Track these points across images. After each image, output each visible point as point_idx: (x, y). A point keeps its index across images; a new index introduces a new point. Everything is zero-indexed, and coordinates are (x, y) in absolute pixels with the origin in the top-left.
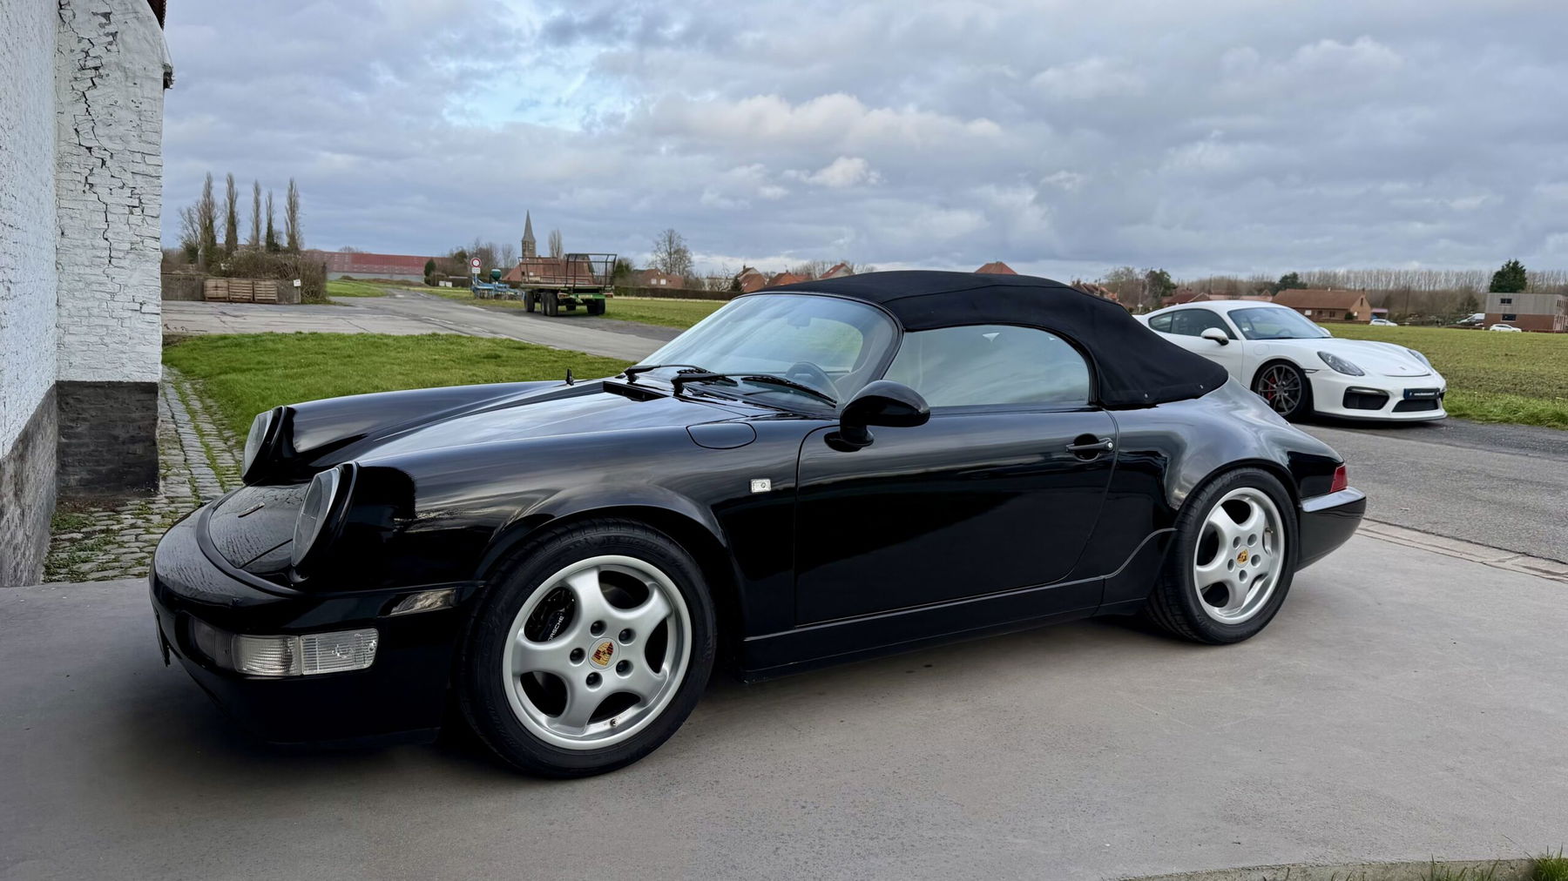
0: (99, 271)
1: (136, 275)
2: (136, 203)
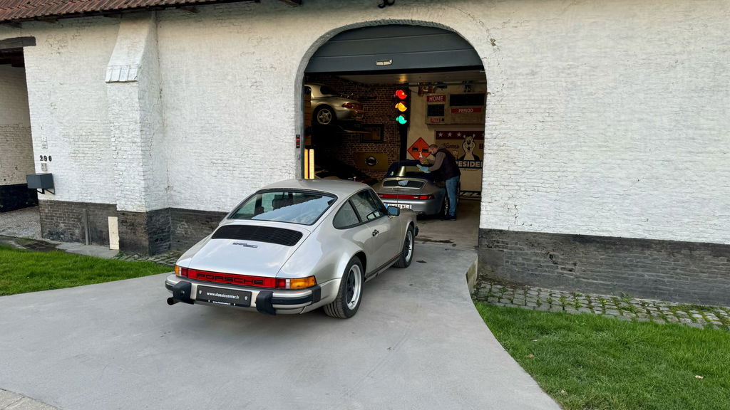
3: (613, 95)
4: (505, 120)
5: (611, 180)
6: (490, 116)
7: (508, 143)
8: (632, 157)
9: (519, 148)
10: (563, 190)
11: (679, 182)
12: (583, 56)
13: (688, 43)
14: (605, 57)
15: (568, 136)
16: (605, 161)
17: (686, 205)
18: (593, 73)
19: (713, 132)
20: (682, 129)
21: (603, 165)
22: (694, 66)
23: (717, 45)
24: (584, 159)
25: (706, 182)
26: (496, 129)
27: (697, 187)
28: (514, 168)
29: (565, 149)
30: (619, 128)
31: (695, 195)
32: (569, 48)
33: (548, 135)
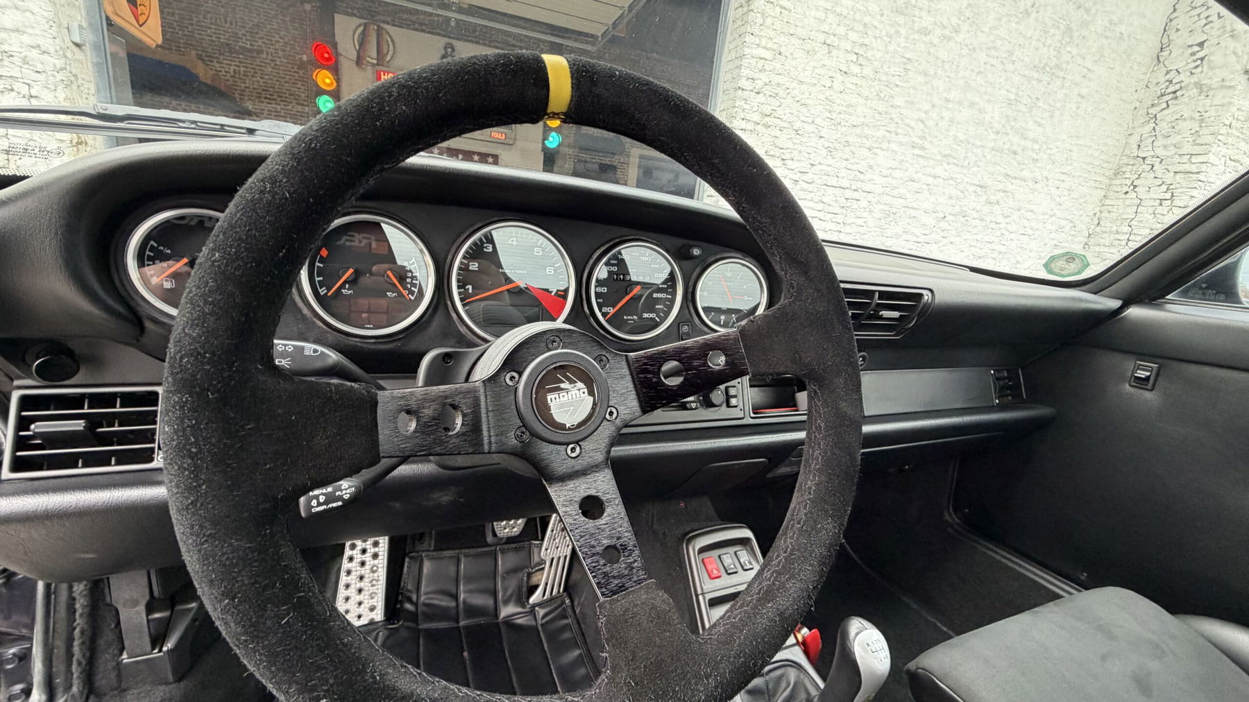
2: (1168, 196)
3: (952, 44)
4: (783, 49)
5: (913, 213)
6: (756, 30)
7: (780, 111)
8: (946, 173)
9: (797, 125)
10: (847, 227)
11: (984, 224)
15: (877, 116)
16: (915, 176)
19: (1036, 147)
20: (1008, 134)
21: (910, 183)
25: (1009, 227)
26: (762, 70)
27: (999, 234)
29: (868, 144)
30: (945, 114)
31: (993, 246)
33: (848, 106)
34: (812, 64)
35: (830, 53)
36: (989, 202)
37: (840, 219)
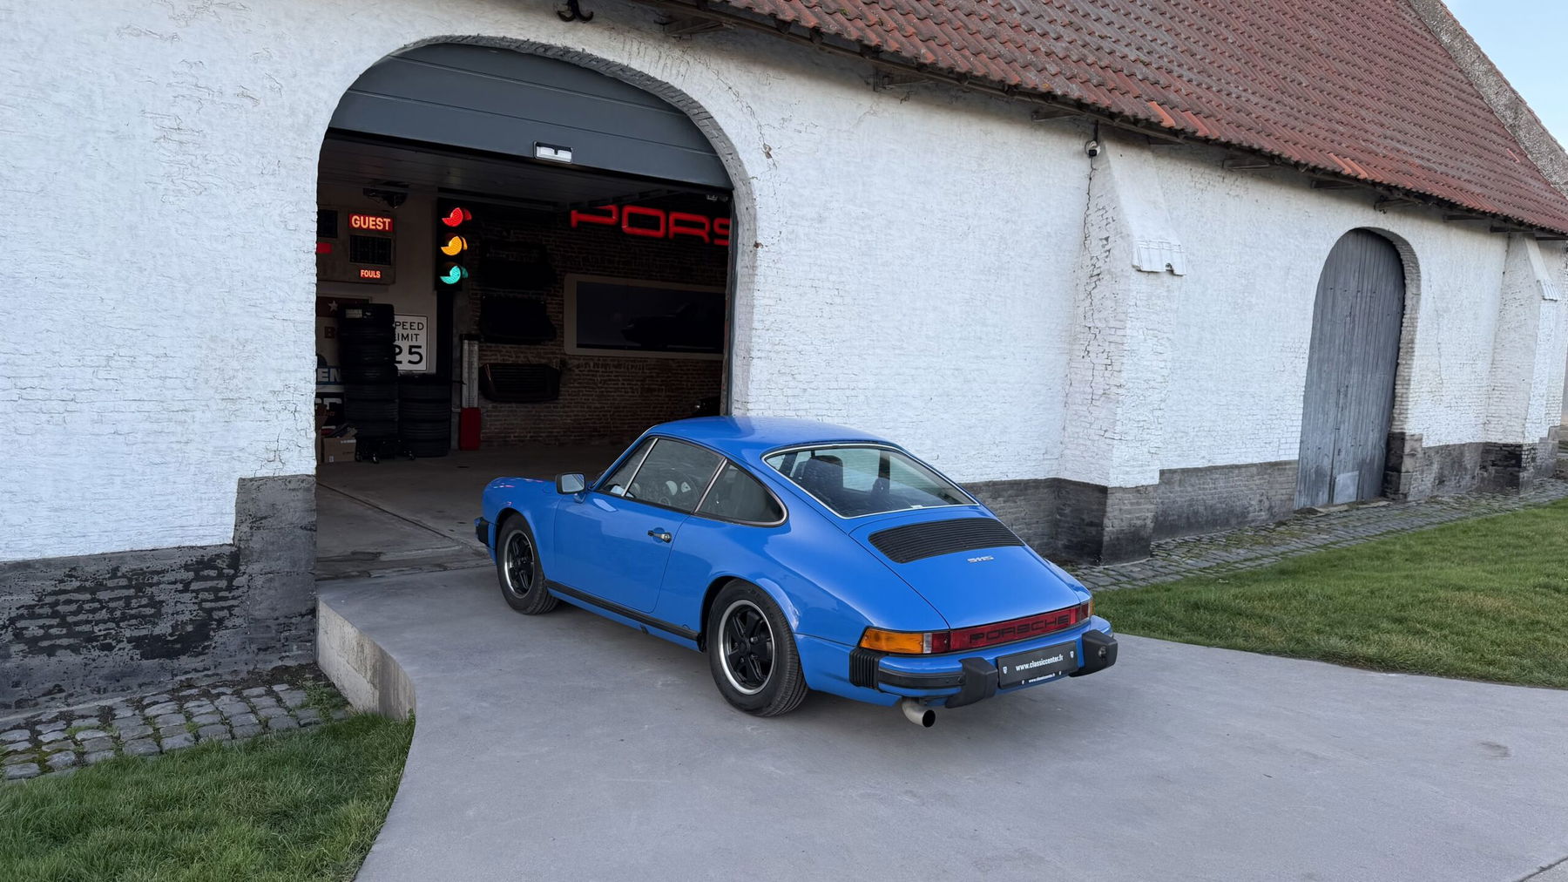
0: (1085, 408)
1: (1104, 411)
2: (1109, 362)
3: (910, 269)
4: (782, 297)
5: (904, 400)
6: (761, 288)
7: (786, 340)
8: (926, 364)
9: (800, 347)
10: (852, 419)
11: (967, 399)
12: (879, 202)
13: (980, 204)
14: (902, 207)
15: (860, 330)
16: (900, 371)
17: (973, 430)
18: (889, 231)
19: (997, 330)
20: (971, 325)
21: (897, 377)
22: (984, 237)
23: (1003, 212)
24: (877, 368)
25: (989, 398)
26: (767, 313)
27: (982, 406)
28: (792, 384)
29: (857, 352)
30: (915, 320)
31: (979, 416)
32: (864, 184)
33: (837, 327)
34: (805, 302)
35: (817, 292)
36: (966, 381)
37: (844, 413)
